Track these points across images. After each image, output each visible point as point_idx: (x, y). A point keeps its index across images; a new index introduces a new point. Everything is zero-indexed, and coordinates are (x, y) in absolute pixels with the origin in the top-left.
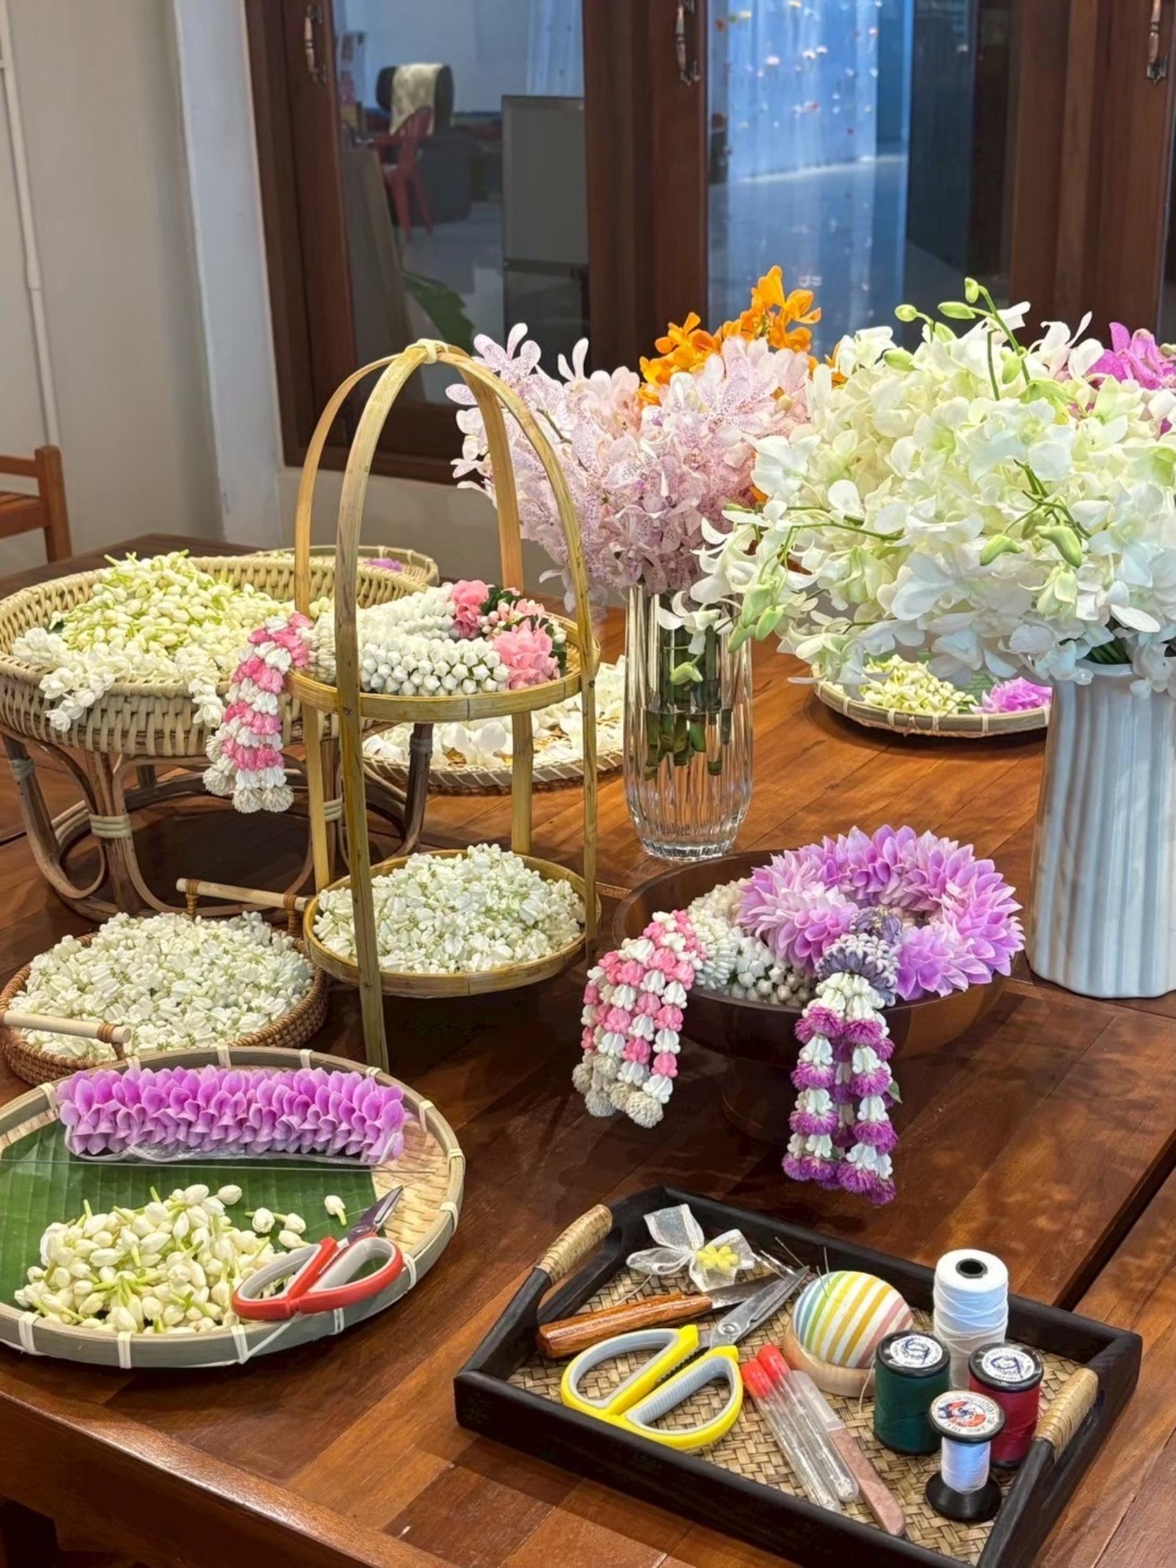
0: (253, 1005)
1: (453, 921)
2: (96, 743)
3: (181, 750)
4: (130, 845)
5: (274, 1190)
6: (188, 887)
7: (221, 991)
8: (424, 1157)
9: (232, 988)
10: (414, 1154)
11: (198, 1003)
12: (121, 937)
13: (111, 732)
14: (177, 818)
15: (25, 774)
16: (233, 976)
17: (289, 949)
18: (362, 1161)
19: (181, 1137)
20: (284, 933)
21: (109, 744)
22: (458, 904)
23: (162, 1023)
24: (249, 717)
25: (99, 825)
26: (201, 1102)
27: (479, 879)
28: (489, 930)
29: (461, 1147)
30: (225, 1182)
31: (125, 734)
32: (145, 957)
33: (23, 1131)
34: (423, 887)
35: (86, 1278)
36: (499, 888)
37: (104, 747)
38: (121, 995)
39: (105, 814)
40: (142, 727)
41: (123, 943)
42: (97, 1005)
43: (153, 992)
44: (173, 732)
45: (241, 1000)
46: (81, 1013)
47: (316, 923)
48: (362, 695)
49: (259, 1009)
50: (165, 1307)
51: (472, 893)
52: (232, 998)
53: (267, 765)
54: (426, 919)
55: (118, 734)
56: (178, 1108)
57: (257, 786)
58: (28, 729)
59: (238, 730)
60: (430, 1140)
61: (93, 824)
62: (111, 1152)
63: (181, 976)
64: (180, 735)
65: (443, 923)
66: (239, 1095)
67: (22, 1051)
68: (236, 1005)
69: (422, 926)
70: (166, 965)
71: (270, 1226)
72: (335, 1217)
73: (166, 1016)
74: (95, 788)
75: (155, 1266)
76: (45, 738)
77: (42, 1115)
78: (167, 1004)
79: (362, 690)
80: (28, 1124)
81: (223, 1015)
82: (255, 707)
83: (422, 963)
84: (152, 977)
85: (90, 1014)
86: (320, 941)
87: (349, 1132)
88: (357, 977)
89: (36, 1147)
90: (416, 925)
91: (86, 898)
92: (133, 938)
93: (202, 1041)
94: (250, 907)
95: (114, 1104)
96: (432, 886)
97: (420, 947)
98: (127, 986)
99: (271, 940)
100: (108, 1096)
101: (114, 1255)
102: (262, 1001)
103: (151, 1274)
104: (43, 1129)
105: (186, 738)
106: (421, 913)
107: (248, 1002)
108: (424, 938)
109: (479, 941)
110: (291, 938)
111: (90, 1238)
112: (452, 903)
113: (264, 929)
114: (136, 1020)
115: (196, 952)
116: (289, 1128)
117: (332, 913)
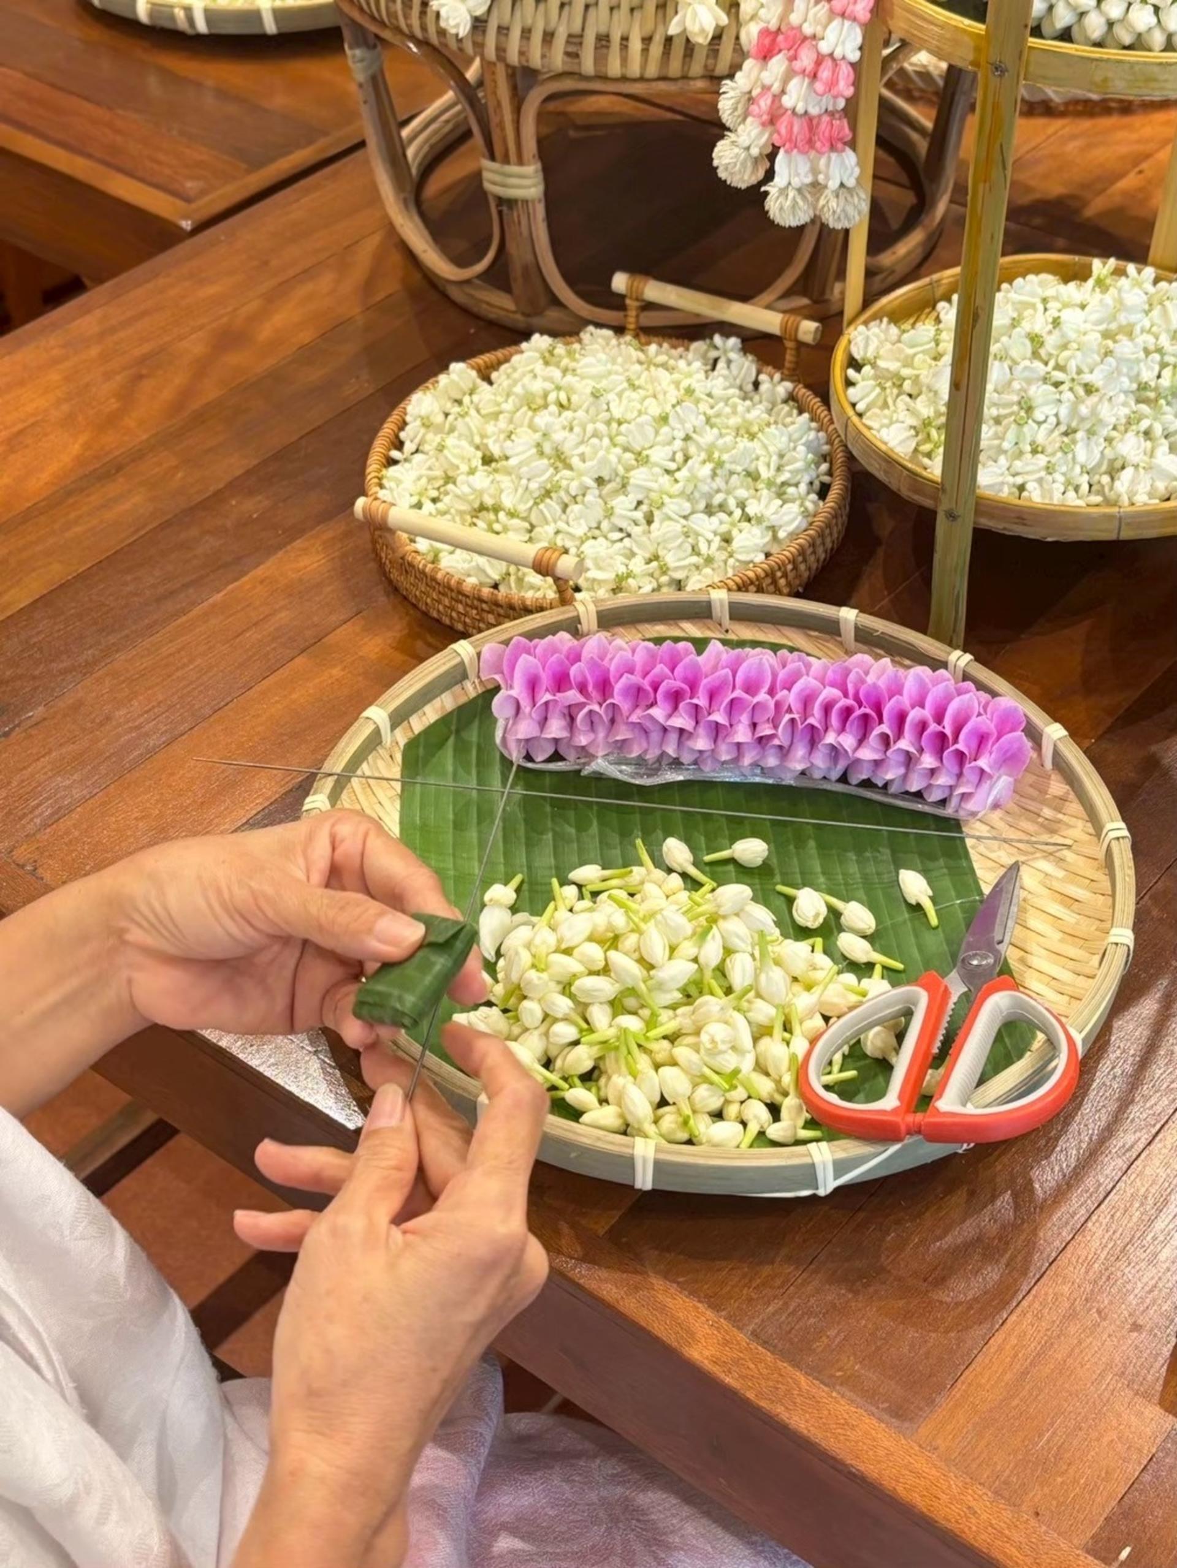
0: (751, 510)
1: (1094, 412)
2: (501, 50)
3: (635, 70)
4: (540, 211)
5: (812, 844)
6: (630, 287)
7: (705, 488)
8: (1047, 812)
9: (719, 482)
10: (1032, 806)
11: (673, 506)
12: (548, 386)
13: (526, 33)
14: (572, 133)
15: (370, 72)
16: (720, 464)
17: (785, 402)
18: (949, 811)
19: (671, 750)
20: (777, 376)
21: (522, 53)
22: (1095, 378)
23: (618, 535)
24: (806, 59)
25: (497, 178)
26: (701, 701)
27: (1129, 333)
28: (1144, 424)
29: (1124, 819)
30: (739, 830)
31: (549, 37)
32: (590, 428)
33: (431, 714)
34: (1036, 341)
35: (566, 1019)
36: (1160, 350)
37: (513, 57)
38: (557, 487)
39: (506, 160)
40: (576, 27)
41: (552, 397)
42: (521, 500)
43: (600, 481)
44: (625, 39)
45: (732, 503)
46: (496, 509)
47: (849, 383)
48: (1033, 41)
49: (760, 520)
50: (695, 1085)
51: (1120, 361)
52: (718, 499)
53: (832, 148)
54: (1046, 403)
55: (537, 37)
56: (668, 708)
57: (809, 180)
58: (392, 15)
59: (785, 81)
60: (1057, 787)
61: (486, 175)
62: (562, 759)
63: (641, 459)
64: (636, 45)
65: (1074, 410)
66: (762, 696)
67: (411, 565)
68: (722, 507)
69: (1039, 415)
70: (620, 439)
71: (821, 920)
72: (918, 908)
73: (623, 524)
74: (494, 120)
75: (673, 1007)
76: (418, 33)
77: (457, 688)
78: (623, 504)
79: (1037, 32)
80: (437, 702)
81: (707, 526)
82: (824, 47)
83: (1040, 481)
84: (604, 461)
85: (512, 515)
86: (860, 415)
87: (933, 772)
88: (936, 499)
89: (451, 741)
90: (1029, 410)
91: (467, 282)
92: (570, 390)
93: (677, 569)
94: (727, 329)
95: (572, 696)
96: (1051, 342)
97: (1034, 452)
98: (566, 473)
99: (756, 385)
100: (561, 682)
101: (606, 987)
102: (763, 505)
103: (668, 1023)
104: (460, 709)
105: (645, 51)
106: (1039, 392)
107: (742, 505)
108: (1041, 437)
109: (1130, 447)
110: (789, 385)
111: (568, 952)
112: (1087, 378)
113: (745, 366)
114: (580, 530)
115: (664, 419)
116: (835, 751)
117: (874, 365)
